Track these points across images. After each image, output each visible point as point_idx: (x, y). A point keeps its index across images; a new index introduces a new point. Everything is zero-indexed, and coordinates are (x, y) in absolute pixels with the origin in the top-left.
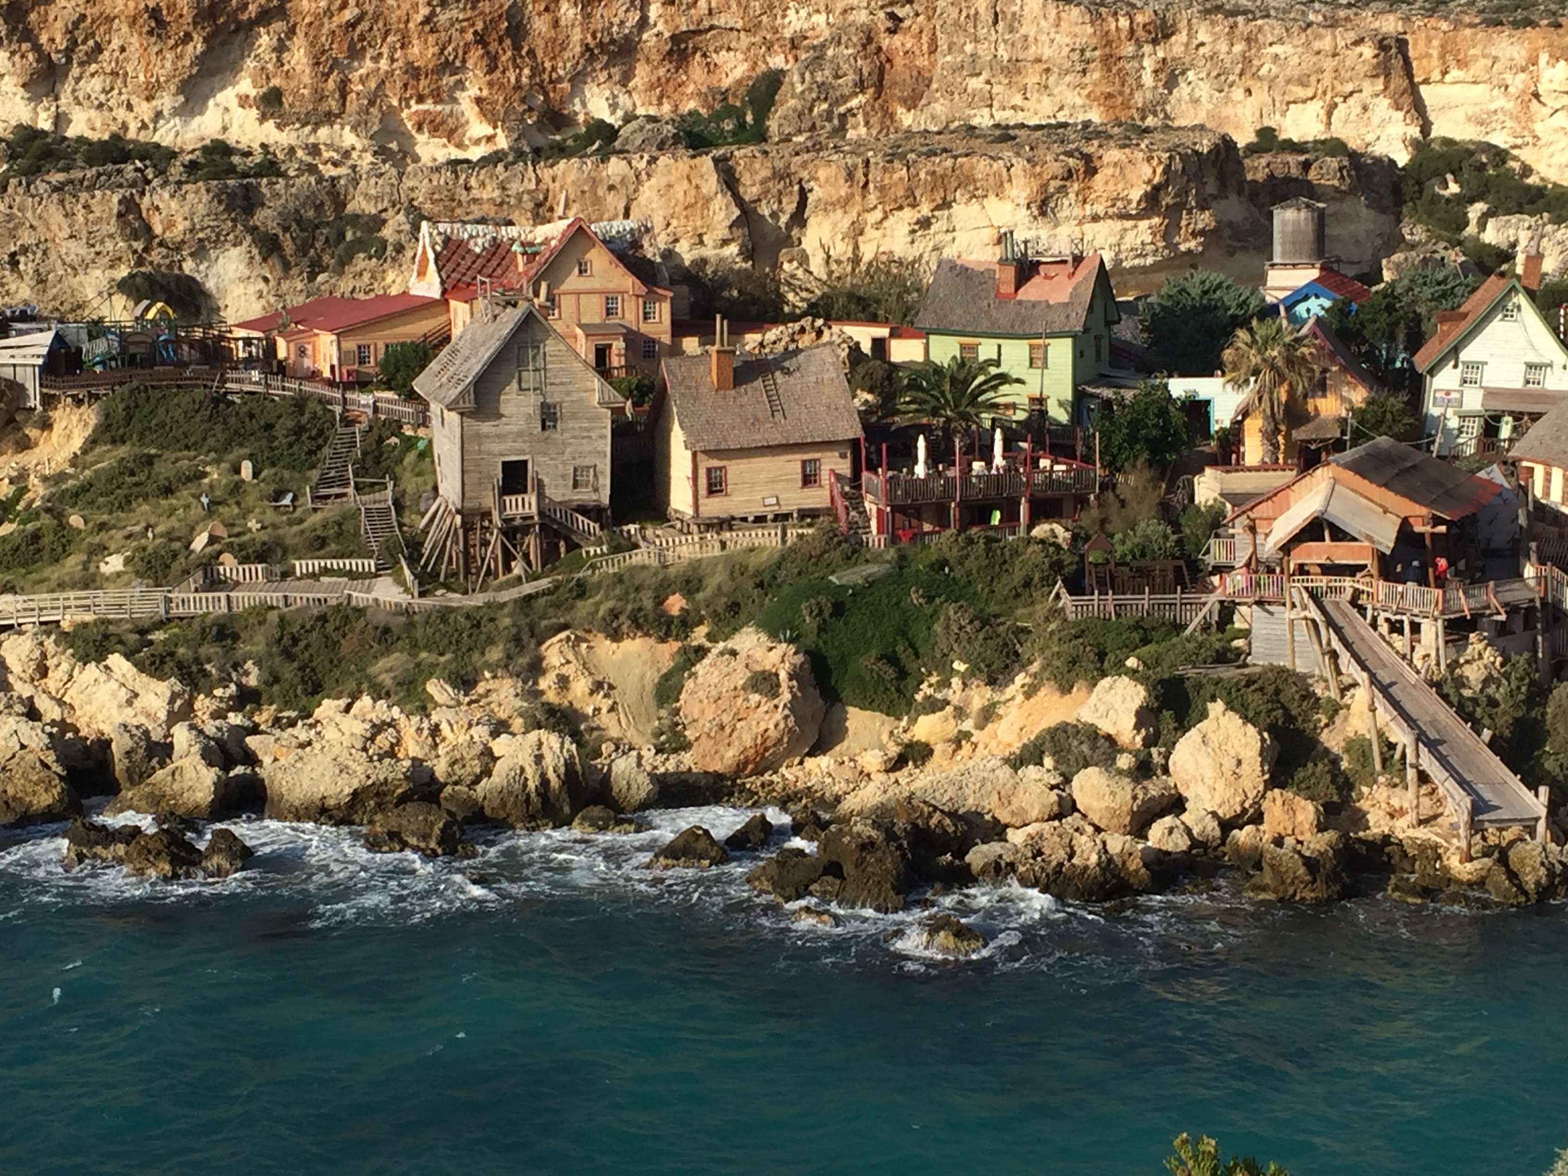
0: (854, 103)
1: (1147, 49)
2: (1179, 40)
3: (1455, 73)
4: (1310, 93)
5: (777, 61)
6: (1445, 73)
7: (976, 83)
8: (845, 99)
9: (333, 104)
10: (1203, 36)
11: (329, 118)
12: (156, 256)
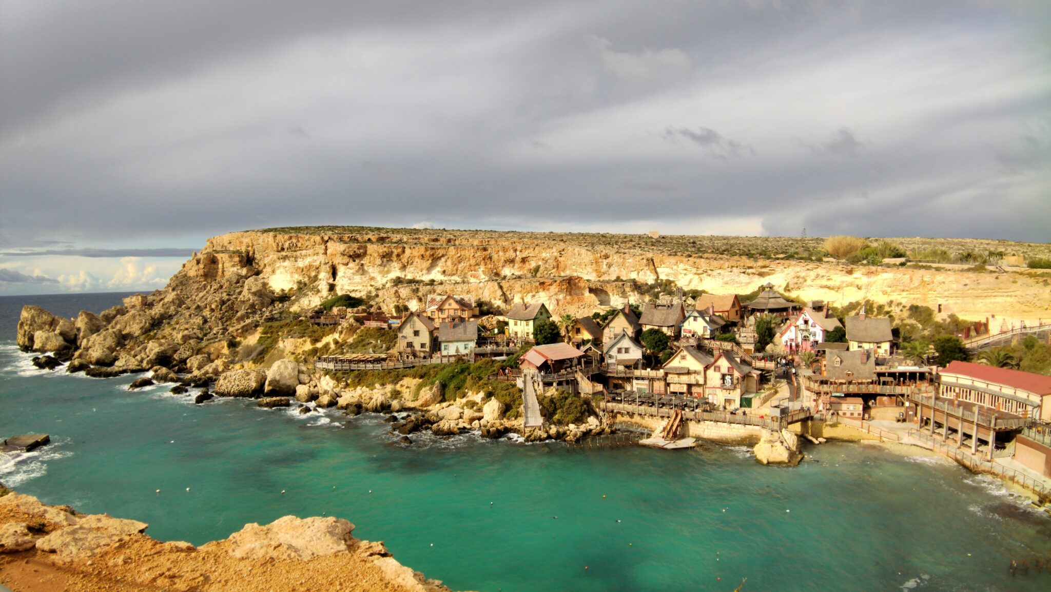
0: (552, 271)
1: (604, 260)
2: (611, 258)
3: (663, 266)
4: (634, 269)
5: (540, 263)
6: (661, 265)
7: (574, 267)
8: (550, 270)
9: (455, 272)
10: (615, 258)
11: (454, 274)
12: (401, 301)
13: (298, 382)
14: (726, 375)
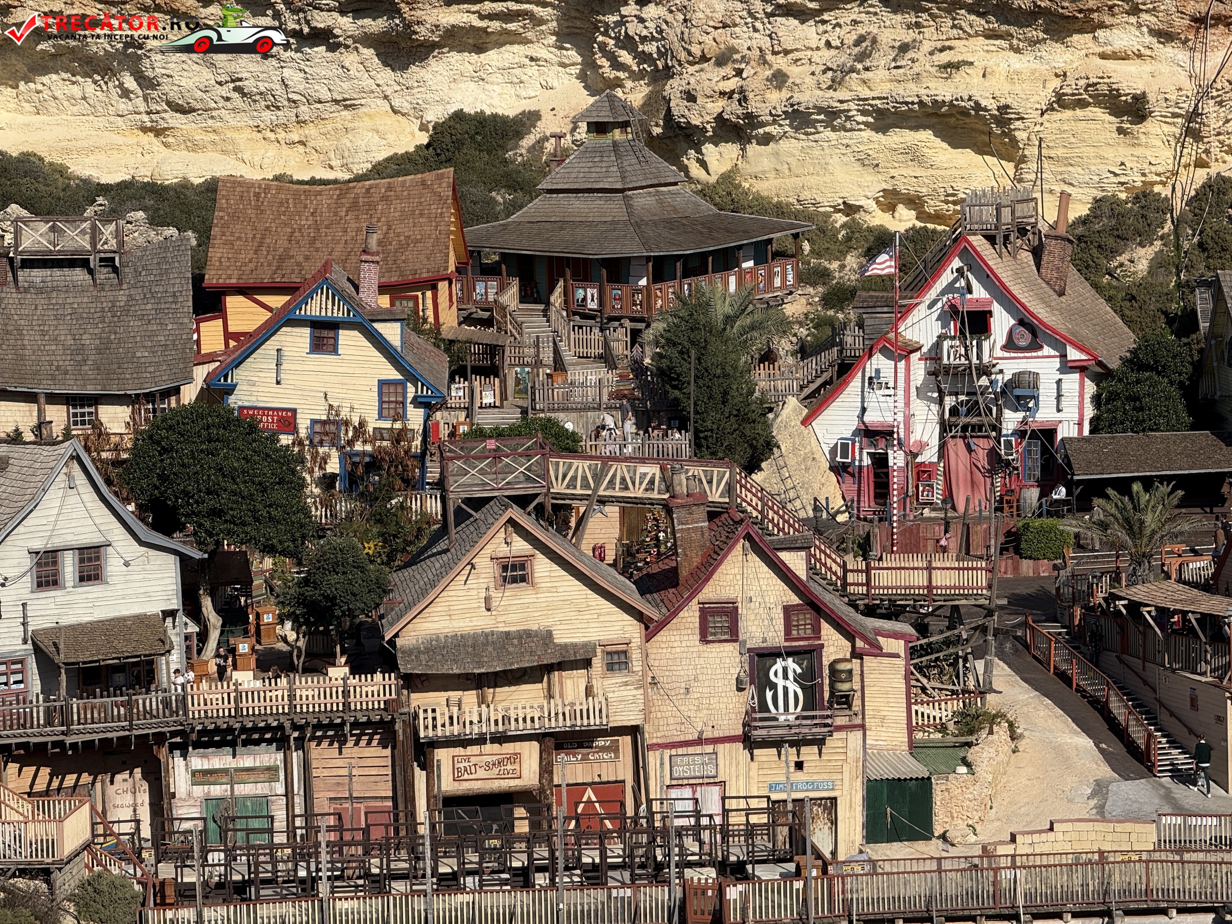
14: (774, 654)
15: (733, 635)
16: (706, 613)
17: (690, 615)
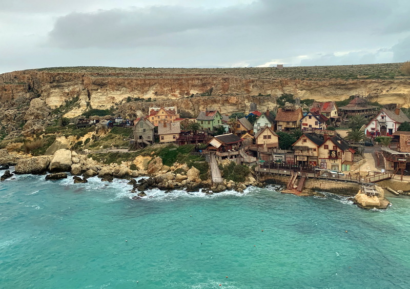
3: (287, 86)
4: (269, 89)
12: (132, 111)
13: (72, 162)
14: (332, 151)
15: (328, 148)
16: (325, 146)
17: (323, 146)
